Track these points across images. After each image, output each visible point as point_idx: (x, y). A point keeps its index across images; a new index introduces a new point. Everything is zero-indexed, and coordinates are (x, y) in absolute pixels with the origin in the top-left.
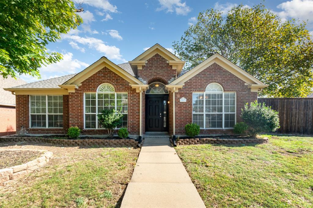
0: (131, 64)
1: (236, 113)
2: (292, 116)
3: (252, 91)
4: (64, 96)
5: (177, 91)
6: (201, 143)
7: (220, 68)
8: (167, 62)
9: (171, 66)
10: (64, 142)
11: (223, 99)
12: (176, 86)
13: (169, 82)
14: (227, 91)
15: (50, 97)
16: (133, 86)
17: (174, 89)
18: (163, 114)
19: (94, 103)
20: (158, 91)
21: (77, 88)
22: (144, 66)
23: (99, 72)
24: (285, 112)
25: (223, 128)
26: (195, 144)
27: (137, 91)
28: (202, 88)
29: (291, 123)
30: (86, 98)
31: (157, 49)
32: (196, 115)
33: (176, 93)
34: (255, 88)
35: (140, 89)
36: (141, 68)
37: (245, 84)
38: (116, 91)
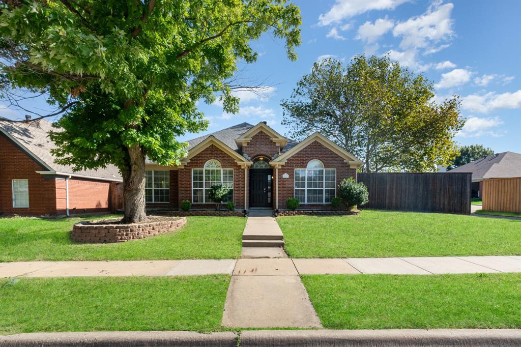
0: (236, 142)
1: (336, 188)
2: (402, 192)
3: (351, 167)
4: (170, 171)
5: (280, 167)
6: (298, 215)
7: (320, 145)
8: (271, 139)
9: (275, 143)
10: (180, 214)
11: (324, 175)
12: (279, 163)
13: (273, 158)
14: (328, 167)
15: (156, 173)
16: (239, 163)
17: (277, 166)
18: (267, 189)
19: (201, 178)
20: (262, 165)
21: (186, 164)
22: (249, 143)
23: (207, 149)
24: (395, 188)
25: (324, 203)
26: (294, 215)
27: (242, 168)
28: (304, 165)
29: (401, 199)
30: (194, 174)
31: (261, 126)
32: (298, 190)
33: (279, 169)
34: (353, 165)
35: (246, 165)
36: (246, 145)
37: (345, 161)
38: (222, 167)
